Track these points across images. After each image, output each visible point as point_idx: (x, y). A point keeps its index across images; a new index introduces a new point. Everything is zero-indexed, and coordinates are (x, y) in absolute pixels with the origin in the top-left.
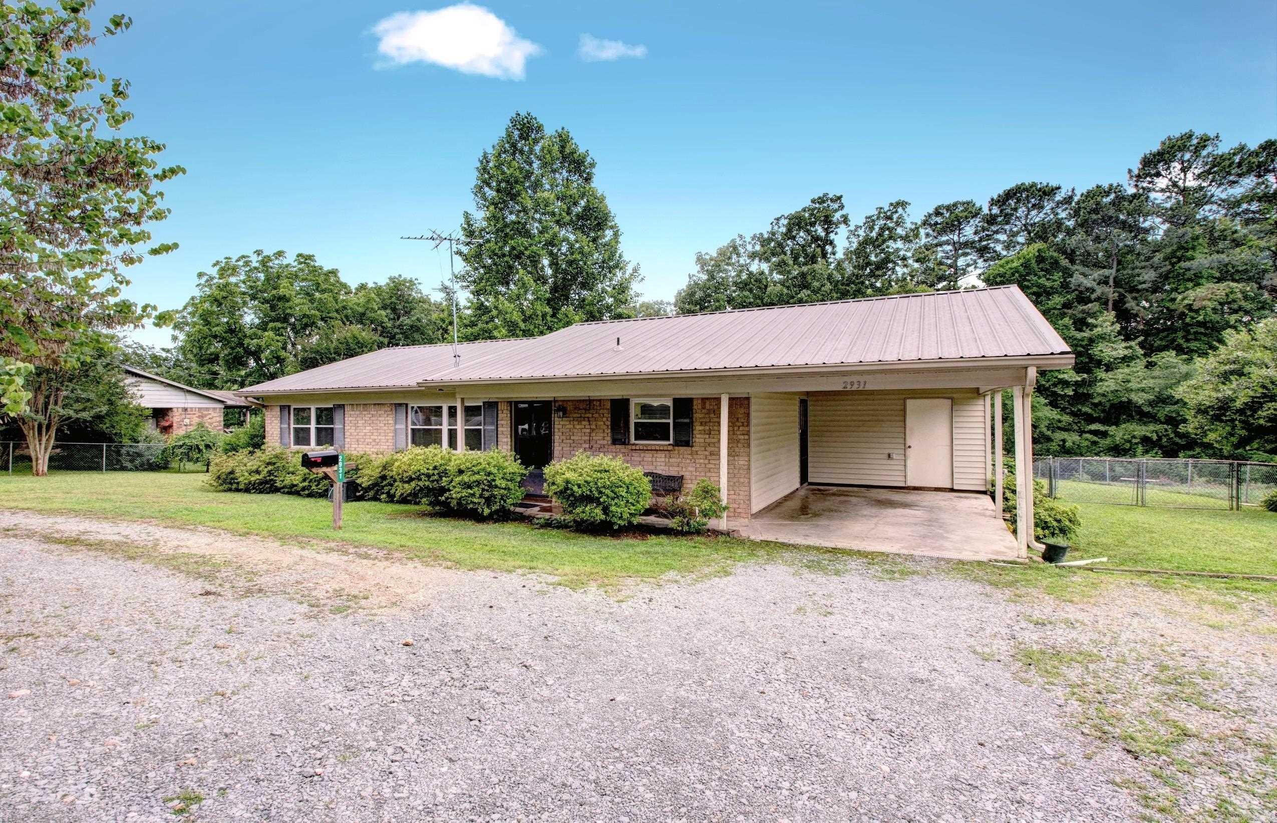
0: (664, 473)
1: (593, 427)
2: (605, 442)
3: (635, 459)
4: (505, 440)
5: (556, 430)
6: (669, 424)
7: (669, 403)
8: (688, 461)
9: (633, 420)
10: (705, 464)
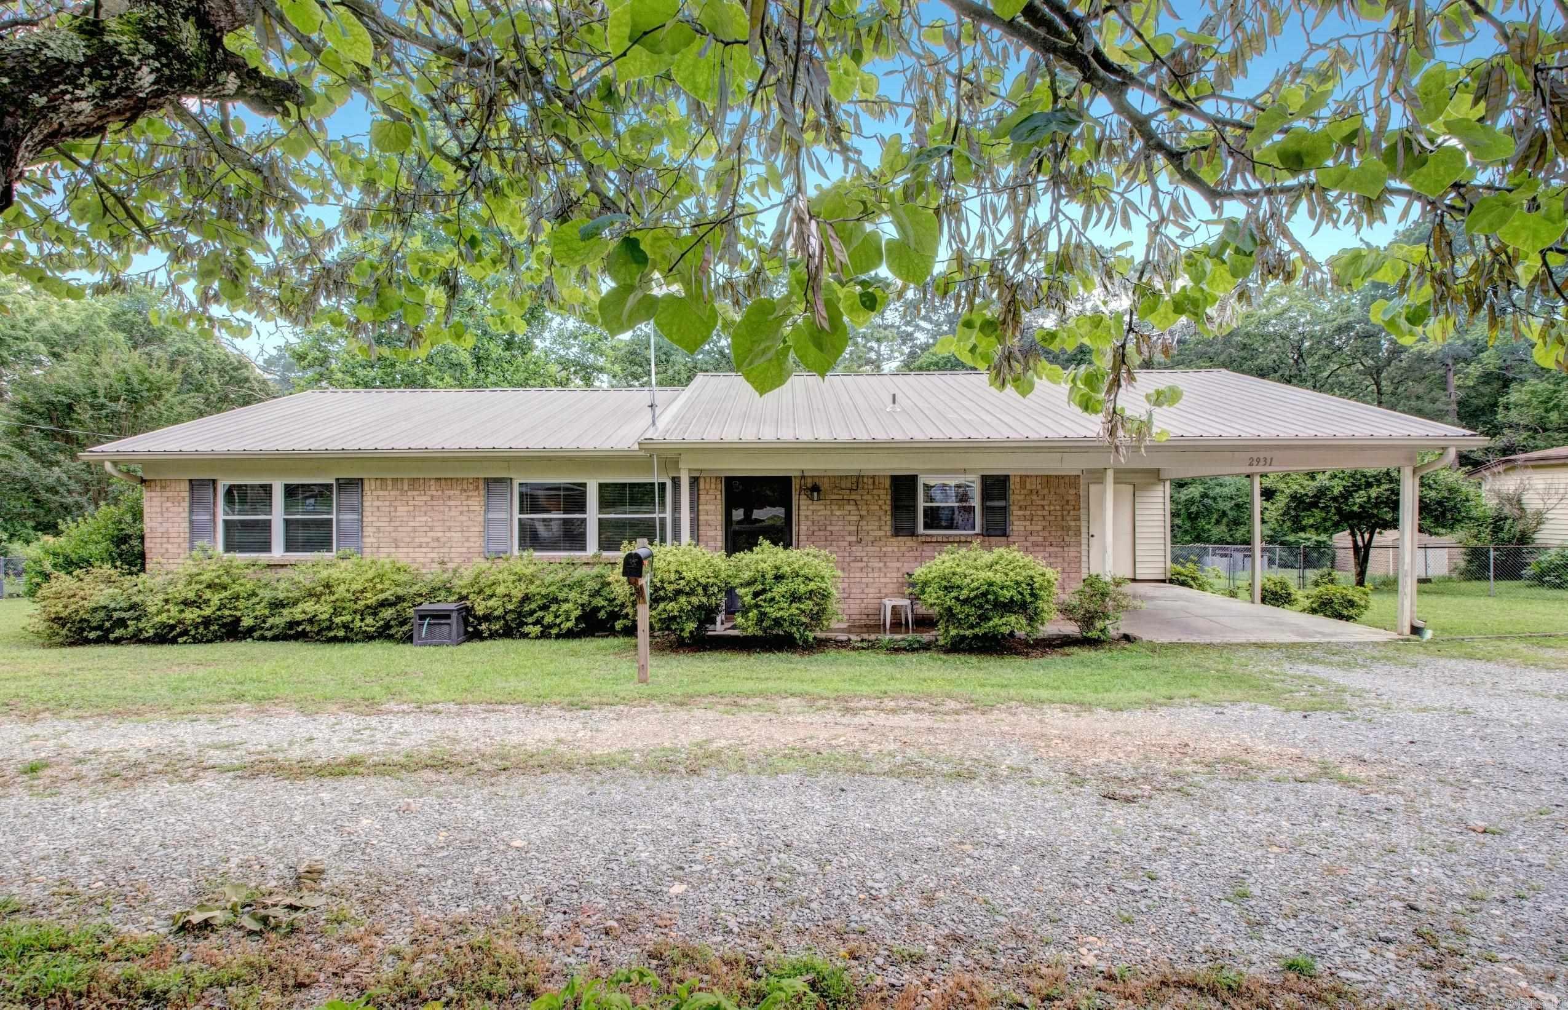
1: (863, 513)
2: (882, 533)
4: (713, 533)
5: (803, 518)
6: (974, 508)
7: (975, 481)
9: (921, 505)
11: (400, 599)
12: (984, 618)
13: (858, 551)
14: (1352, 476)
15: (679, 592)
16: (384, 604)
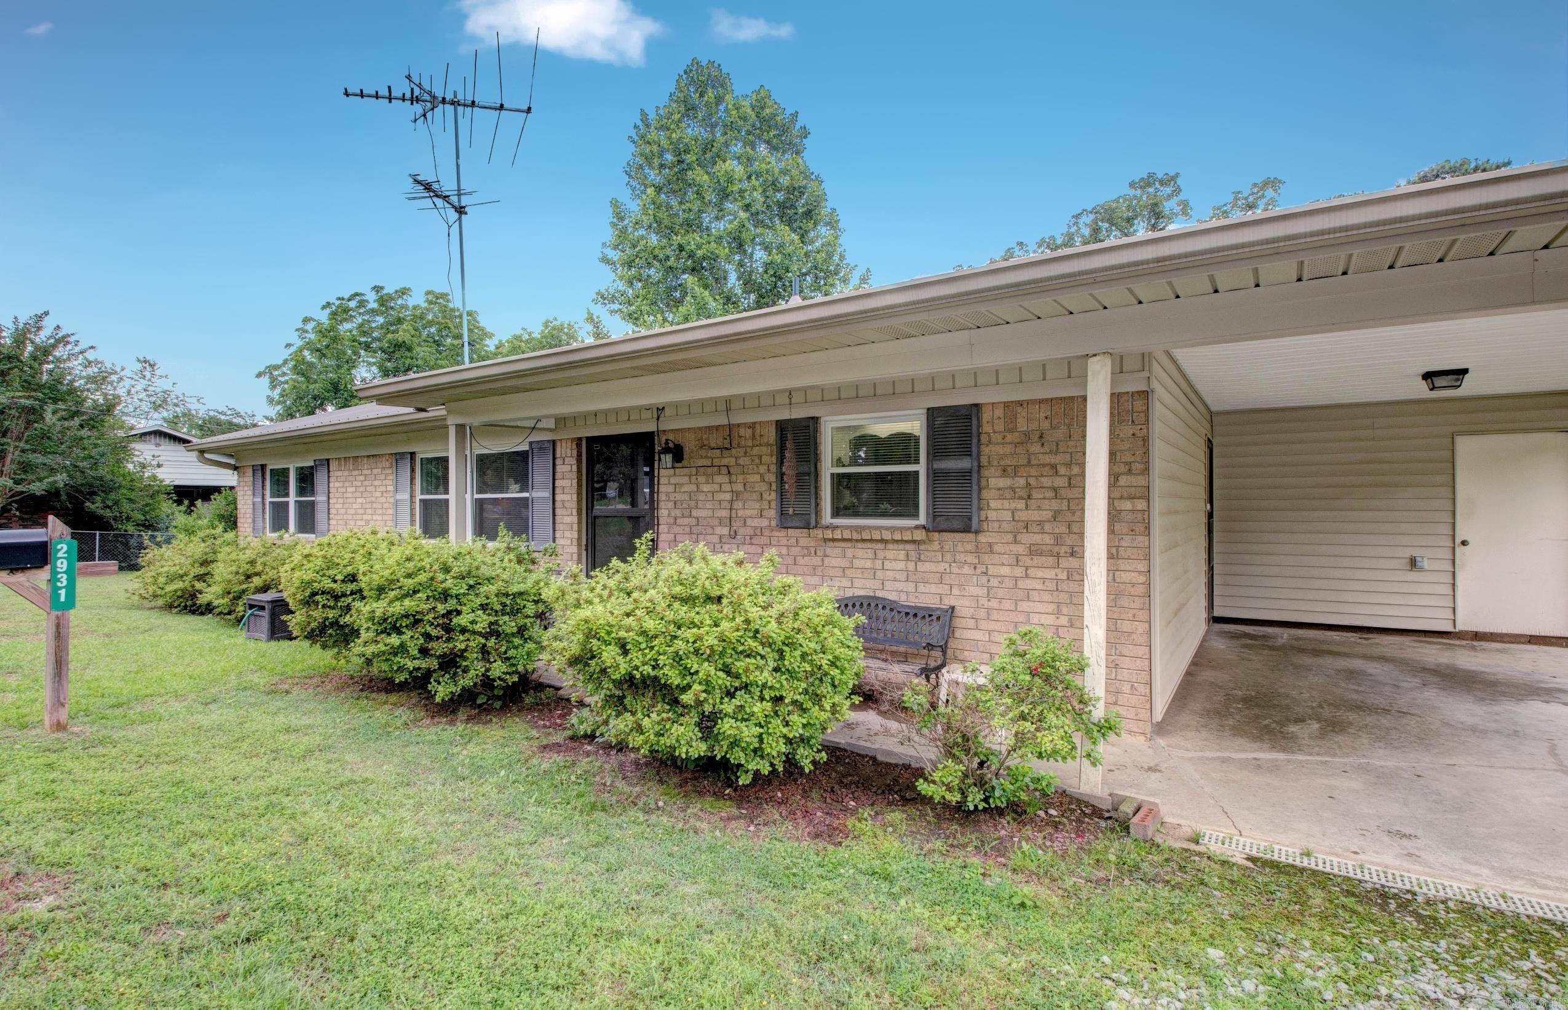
0: (903, 599)
1: (739, 487)
2: (764, 523)
3: (834, 562)
4: (568, 520)
5: (663, 497)
6: (917, 473)
7: (915, 425)
8: (967, 570)
9: (827, 470)
10: (1016, 579)
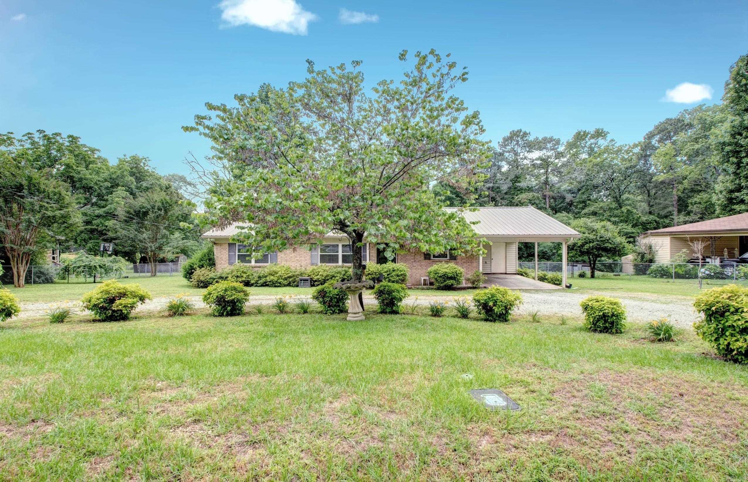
4: (374, 259)
10: (462, 266)
11: (294, 276)
12: (445, 281)
13: (414, 264)
14: (585, 239)
15: (369, 274)
16: (290, 277)
